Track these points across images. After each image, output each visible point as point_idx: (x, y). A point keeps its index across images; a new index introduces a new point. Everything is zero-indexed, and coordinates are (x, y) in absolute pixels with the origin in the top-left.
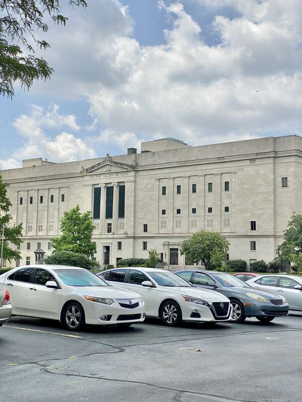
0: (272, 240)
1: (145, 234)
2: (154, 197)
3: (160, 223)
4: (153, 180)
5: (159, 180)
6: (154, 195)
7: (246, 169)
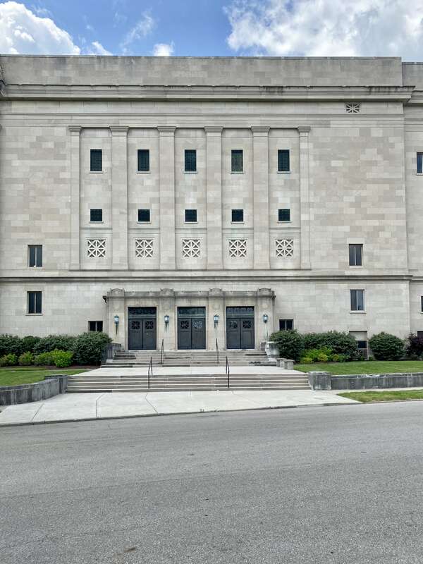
0: (404, 286)
1: (36, 272)
2: (66, 175)
3: (85, 242)
4: (61, 131)
5: (81, 132)
6: (63, 169)
7: (335, 123)
